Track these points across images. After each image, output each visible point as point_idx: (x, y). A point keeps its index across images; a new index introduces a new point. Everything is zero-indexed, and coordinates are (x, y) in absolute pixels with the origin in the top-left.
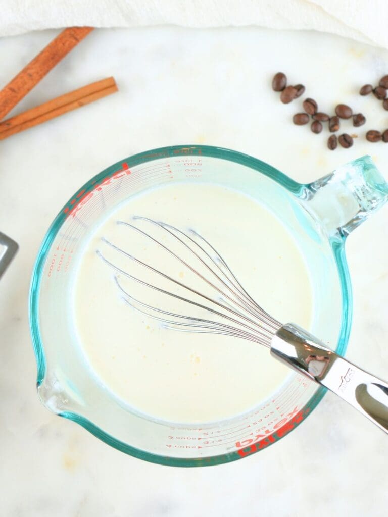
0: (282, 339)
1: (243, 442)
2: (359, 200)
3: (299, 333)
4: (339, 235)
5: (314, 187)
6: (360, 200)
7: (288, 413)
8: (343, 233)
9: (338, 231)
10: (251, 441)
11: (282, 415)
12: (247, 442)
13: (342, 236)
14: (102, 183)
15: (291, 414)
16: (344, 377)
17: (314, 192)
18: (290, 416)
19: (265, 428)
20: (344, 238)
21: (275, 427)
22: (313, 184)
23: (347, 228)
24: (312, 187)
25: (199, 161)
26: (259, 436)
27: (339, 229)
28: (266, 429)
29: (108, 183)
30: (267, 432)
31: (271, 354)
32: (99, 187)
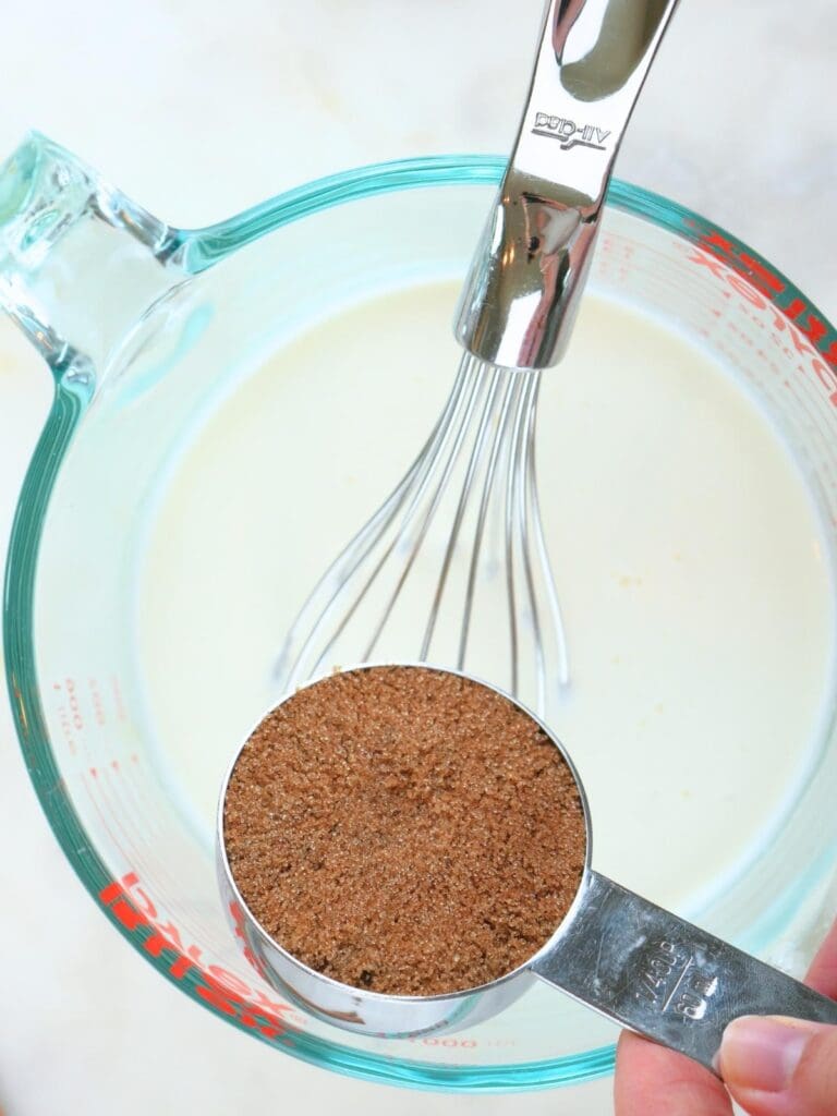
0: (500, 340)
1: (828, 388)
2: (70, 221)
3: (474, 298)
4: (178, 252)
5: (57, 356)
6: (68, 216)
7: (714, 278)
8: (169, 243)
9: (169, 262)
10: (816, 365)
11: (728, 295)
12: (823, 372)
13: (177, 244)
14: (176, 950)
15: (712, 267)
16: (565, 140)
17: (72, 352)
18: (720, 272)
19: (773, 335)
20: (181, 237)
21: (761, 305)
22: (51, 361)
23: (154, 238)
24: (60, 360)
25: (57, 687)
26: (799, 347)
27: (162, 257)
28: (775, 330)
29: (172, 930)
30: (780, 325)
31: (554, 364)
32: (187, 954)
